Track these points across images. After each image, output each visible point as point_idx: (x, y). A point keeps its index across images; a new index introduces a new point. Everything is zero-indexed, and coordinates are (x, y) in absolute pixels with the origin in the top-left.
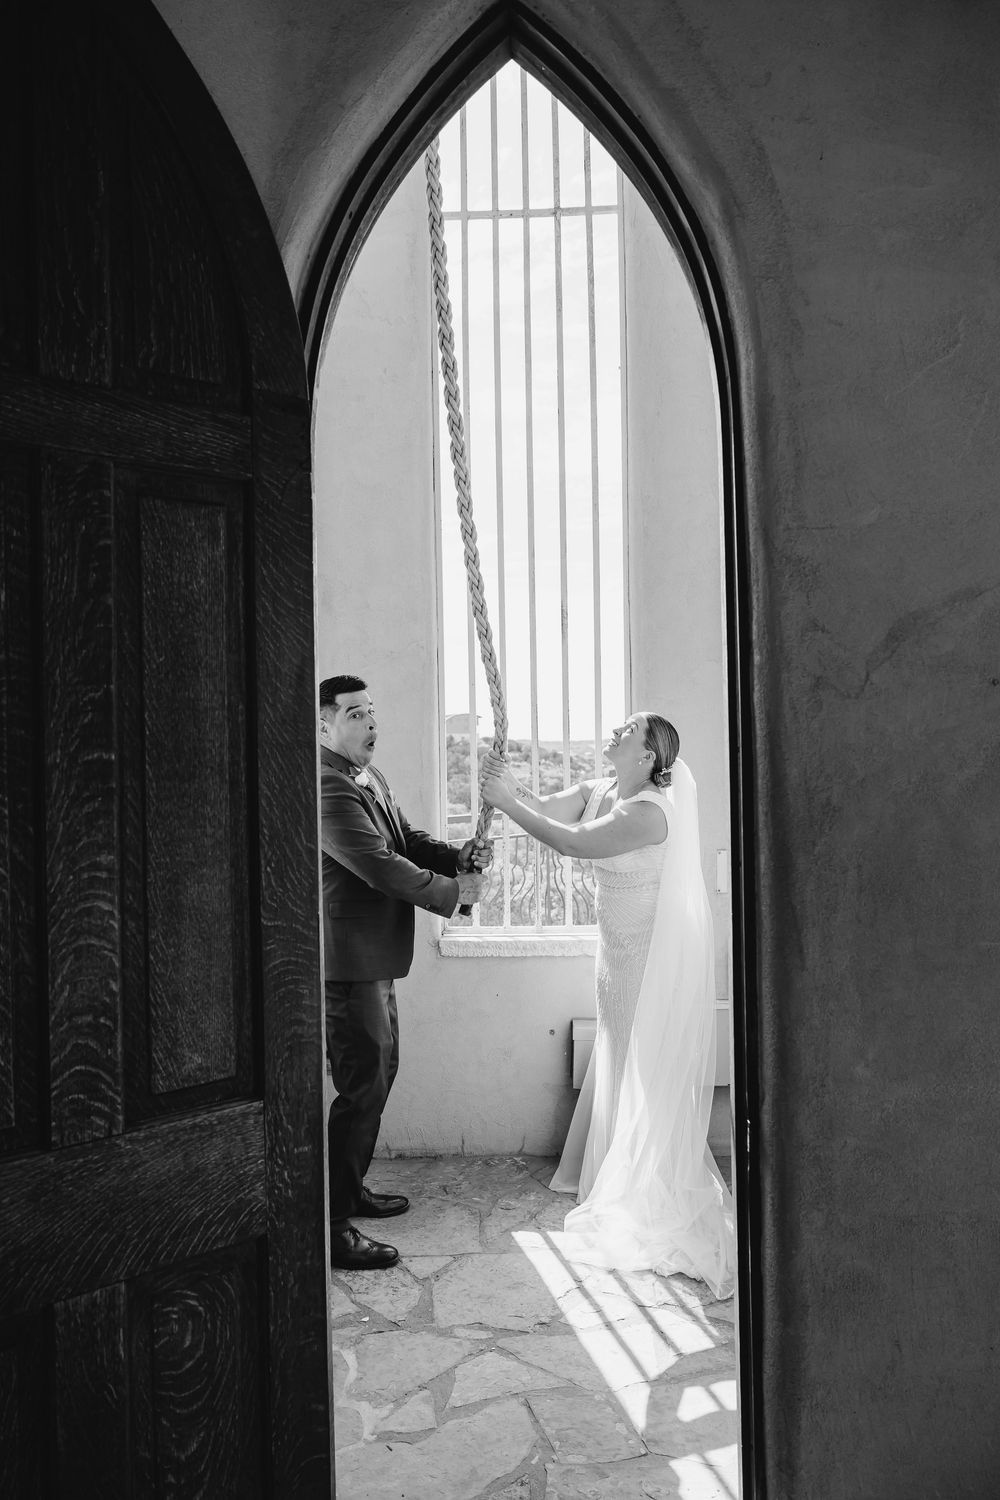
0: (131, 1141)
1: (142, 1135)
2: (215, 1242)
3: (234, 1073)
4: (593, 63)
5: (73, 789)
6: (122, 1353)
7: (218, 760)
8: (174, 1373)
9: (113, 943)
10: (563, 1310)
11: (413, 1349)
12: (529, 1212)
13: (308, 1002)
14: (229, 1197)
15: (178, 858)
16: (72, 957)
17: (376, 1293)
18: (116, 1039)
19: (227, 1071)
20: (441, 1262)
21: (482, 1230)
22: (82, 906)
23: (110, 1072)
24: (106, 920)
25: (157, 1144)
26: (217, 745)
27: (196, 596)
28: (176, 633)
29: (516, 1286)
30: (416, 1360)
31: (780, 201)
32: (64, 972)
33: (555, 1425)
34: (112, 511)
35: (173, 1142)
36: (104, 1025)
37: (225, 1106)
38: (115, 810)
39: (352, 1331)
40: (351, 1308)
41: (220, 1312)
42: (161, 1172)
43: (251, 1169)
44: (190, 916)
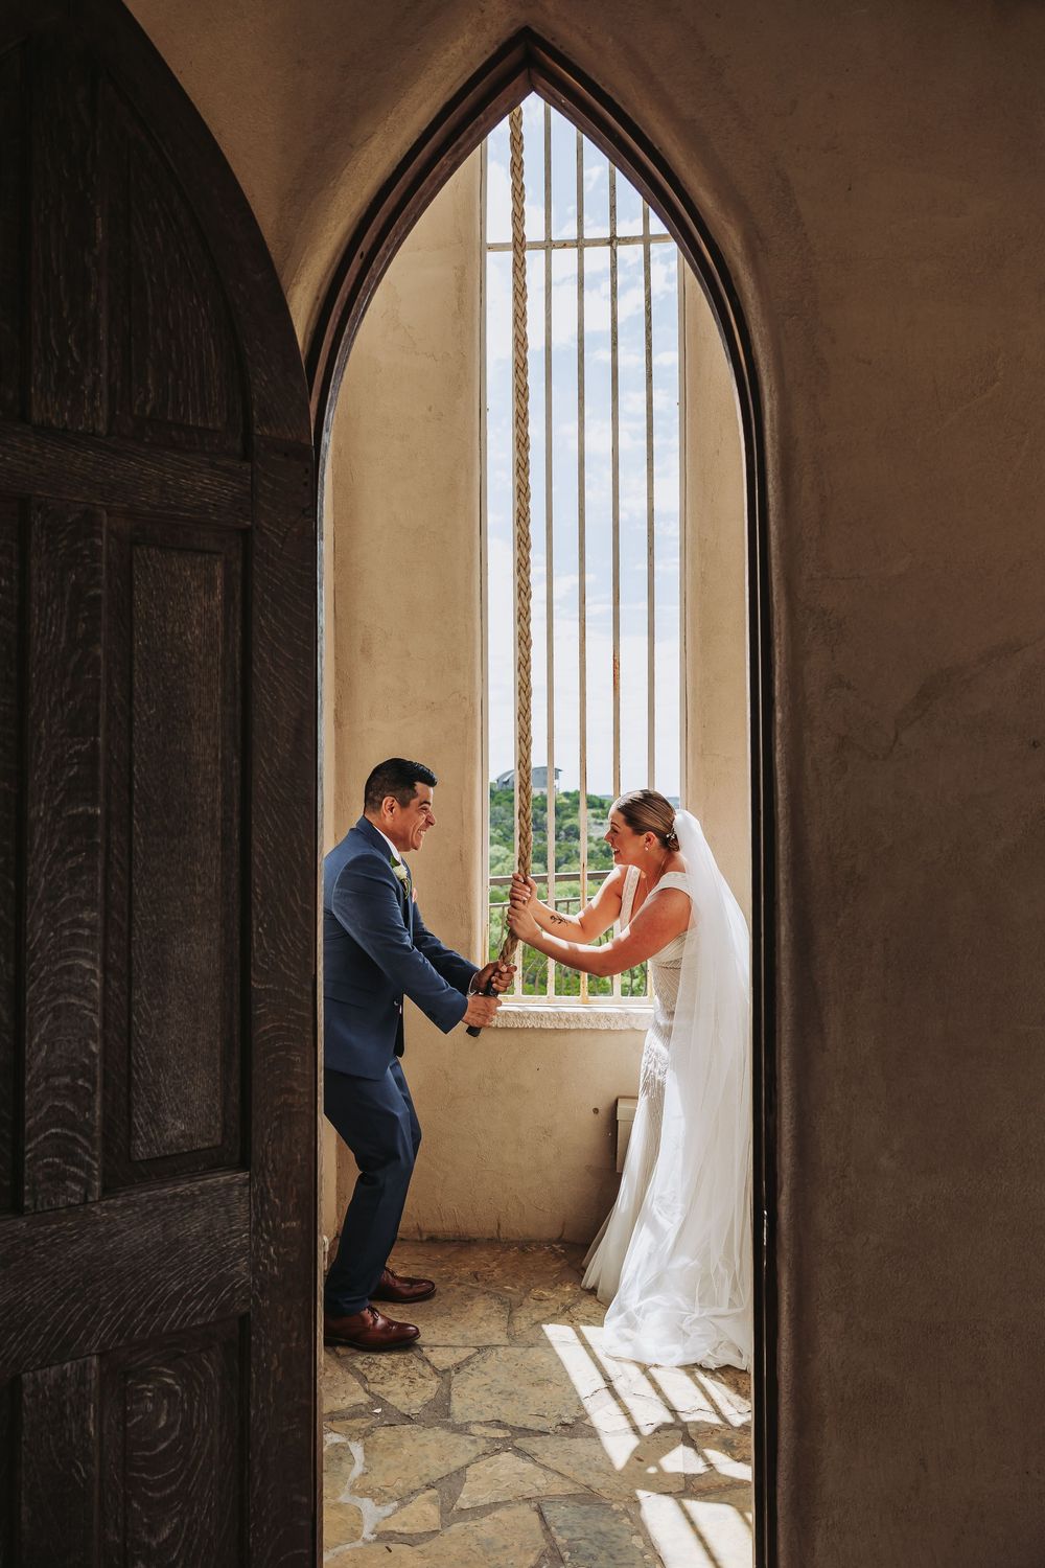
0: (107, 1208)
1: (119, 1202)
2: (194, 1318)
3: (219, 1142)
4: (613, 95)
5: (56, 844)
6: (92, 1429)
7: (209, 815)
8: (147, 1454)
9: (93, 1002)
10: (589, 1411)
11: (424, 1445)
12: (562, 1304)
13: (299, 1070)
14: (210, 1271)
15: (164, 917)
16: (51, 1015)
17: (391, 1383)
18: (94, 1102)
19: (212, 1140)
20: (464, 1353)
21: (510, 1322)
22: (62, 963)
23: (87, 1136)
24: (87, 978)
25: (135, 1213)
26: (209, 800)
27: (190, 647)
28: (168, 684)
29: (540, 1383)
30: (427, 1457)
31: (805, 234)
32: (42, 1031)
33: (567, 1534)
34: (104, 560)
35: (152, 1211)
36: (82, 1086)
37: (209, 1176)
38: (100, 867)
39: (363, 1423)
40: (363, 1398)
41: (198, 1391)
42: (139, 1241)
43: (235, 1243)
44: (177, 977)
